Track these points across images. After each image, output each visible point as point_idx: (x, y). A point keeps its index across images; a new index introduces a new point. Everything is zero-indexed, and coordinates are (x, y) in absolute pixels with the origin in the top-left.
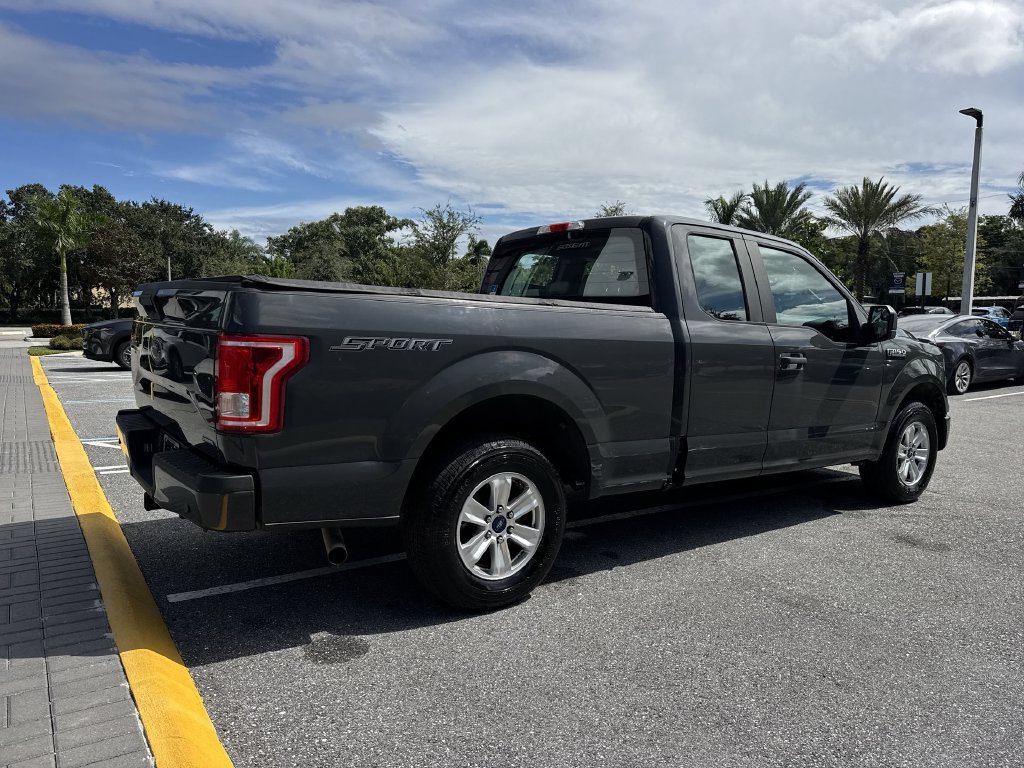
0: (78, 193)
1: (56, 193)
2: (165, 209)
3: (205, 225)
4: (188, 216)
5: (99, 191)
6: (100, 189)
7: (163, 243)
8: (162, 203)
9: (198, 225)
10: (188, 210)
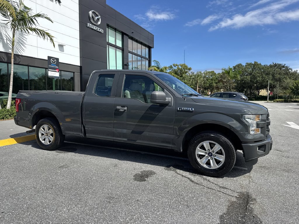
0: (250, 65)
1: (245, 65)
2: (275, 65)
3: (290, 69)
4: (283, 67)
5: (255, 62)
6: (256, 62)
7: (273, 76)
8: (275, 64)
9: (287, 69)
10: (284, 65)
